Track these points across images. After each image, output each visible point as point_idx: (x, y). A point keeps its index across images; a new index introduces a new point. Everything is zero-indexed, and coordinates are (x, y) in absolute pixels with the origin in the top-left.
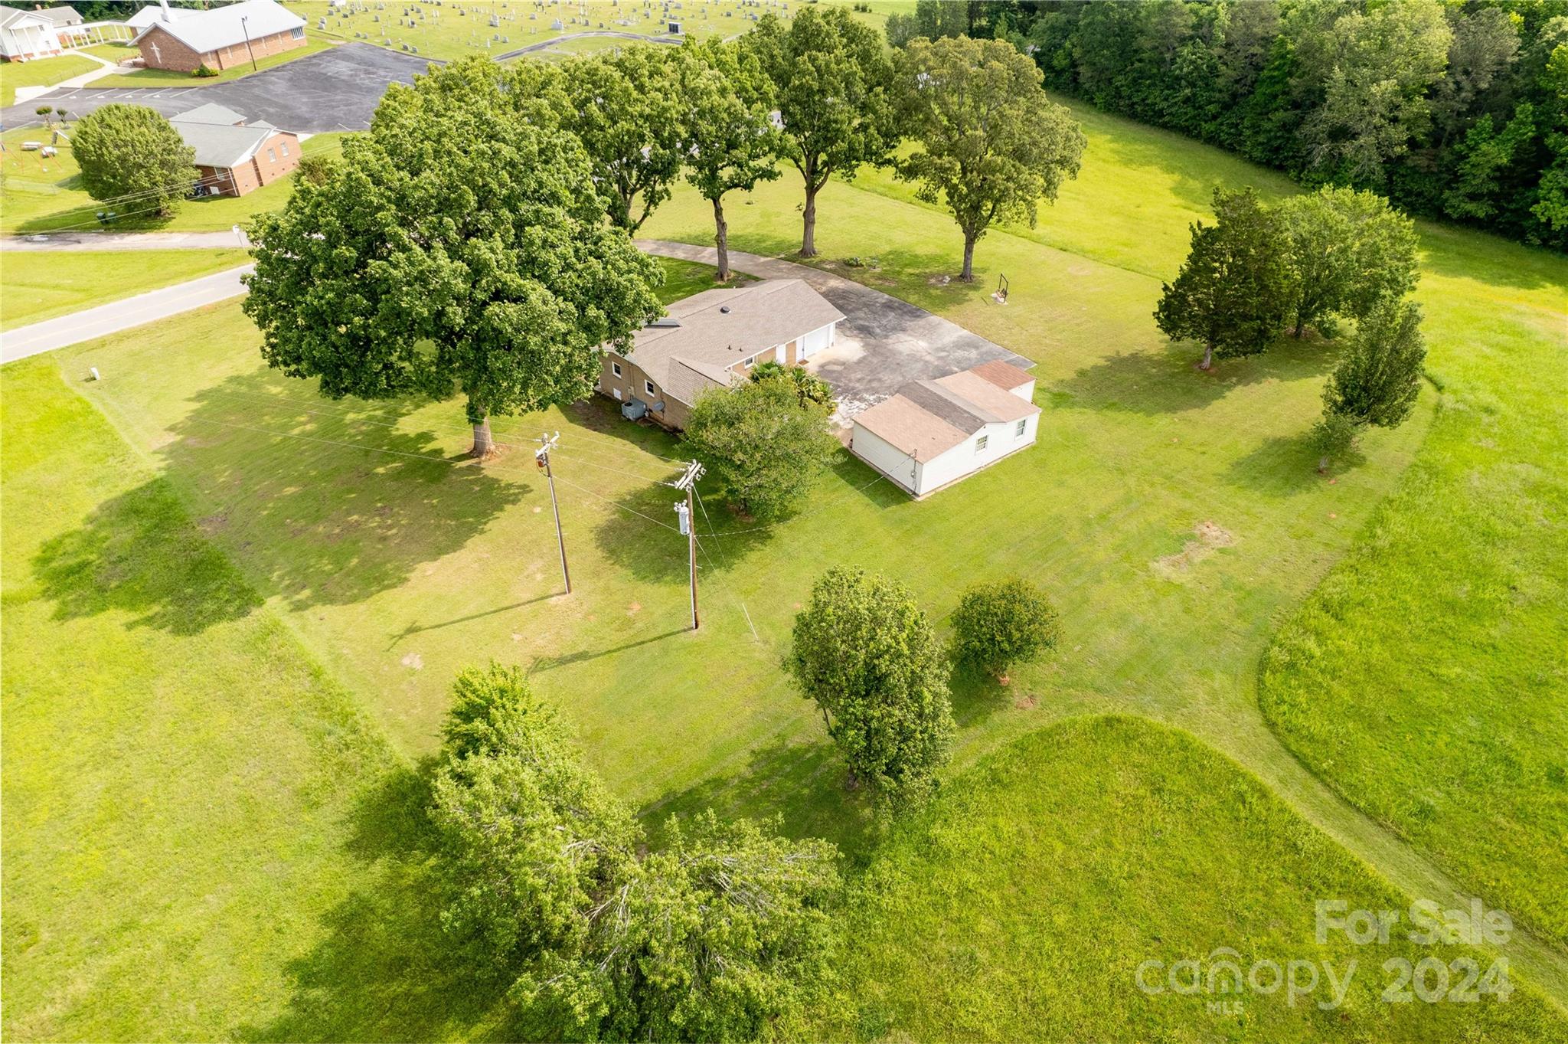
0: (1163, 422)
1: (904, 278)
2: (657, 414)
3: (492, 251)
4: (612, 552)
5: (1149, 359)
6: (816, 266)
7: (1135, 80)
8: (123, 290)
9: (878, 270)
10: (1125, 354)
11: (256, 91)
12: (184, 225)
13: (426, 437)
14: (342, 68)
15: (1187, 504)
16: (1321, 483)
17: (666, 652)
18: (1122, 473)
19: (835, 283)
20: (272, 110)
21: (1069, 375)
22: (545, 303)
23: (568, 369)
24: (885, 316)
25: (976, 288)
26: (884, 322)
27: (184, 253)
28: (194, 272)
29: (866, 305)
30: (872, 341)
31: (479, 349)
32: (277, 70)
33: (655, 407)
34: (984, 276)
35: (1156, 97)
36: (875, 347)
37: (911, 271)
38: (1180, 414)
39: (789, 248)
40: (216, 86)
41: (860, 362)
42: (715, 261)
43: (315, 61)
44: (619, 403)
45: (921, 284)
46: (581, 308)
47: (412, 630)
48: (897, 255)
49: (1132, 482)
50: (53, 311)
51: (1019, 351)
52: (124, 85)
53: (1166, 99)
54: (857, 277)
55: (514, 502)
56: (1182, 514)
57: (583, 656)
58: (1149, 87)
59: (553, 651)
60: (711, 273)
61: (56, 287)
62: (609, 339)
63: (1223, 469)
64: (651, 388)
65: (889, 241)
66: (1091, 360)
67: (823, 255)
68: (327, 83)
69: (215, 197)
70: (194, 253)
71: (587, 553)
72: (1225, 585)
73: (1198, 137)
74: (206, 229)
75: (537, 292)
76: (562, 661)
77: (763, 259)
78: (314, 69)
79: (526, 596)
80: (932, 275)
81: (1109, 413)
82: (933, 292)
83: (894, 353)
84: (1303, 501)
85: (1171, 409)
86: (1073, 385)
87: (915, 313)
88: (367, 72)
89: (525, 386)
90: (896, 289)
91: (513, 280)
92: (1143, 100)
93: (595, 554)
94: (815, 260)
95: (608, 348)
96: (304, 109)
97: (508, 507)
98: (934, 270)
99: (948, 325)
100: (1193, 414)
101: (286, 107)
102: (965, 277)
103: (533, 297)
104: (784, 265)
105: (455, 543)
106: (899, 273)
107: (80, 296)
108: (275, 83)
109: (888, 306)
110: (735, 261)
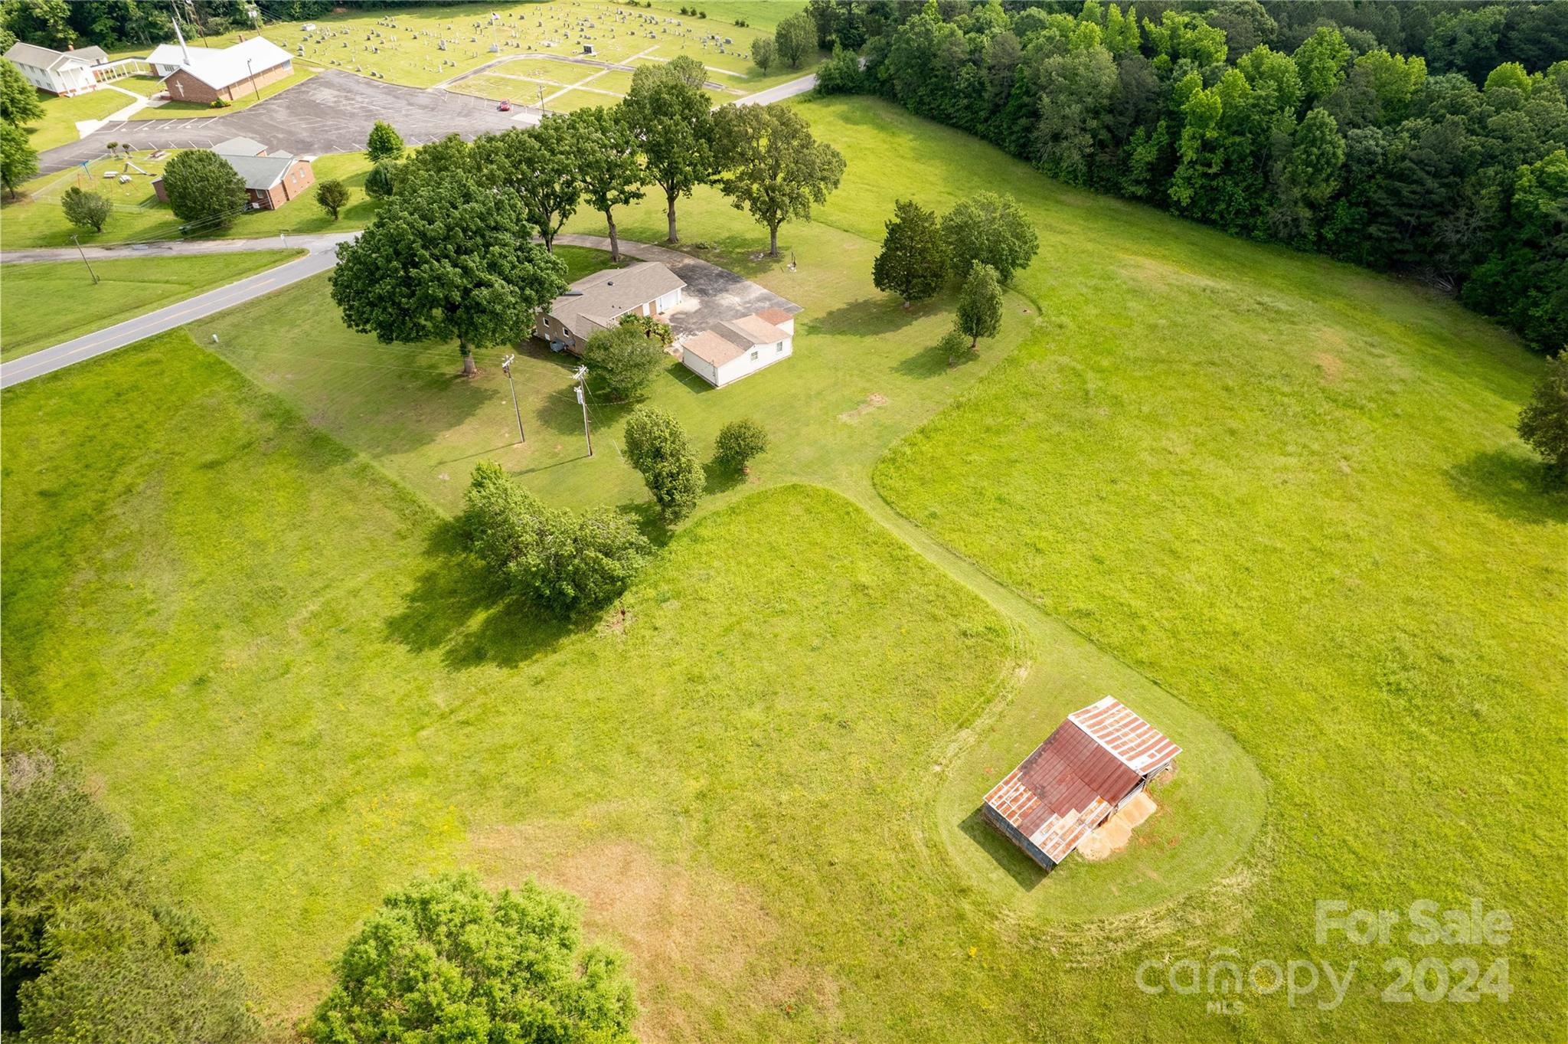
0: (869, 341)
1: (734, 256)
2: (571, 347)
3: (473, 261)
4: (546, 422)
5: (875, 304)
6: (676, 250)
7: (932, 91)
8: (213, 282)
9: (718, 251)
10: (861, 300)
11: (265, 119)
12: (241, 234)
13: (433, 366)
14: (325, 96)
15: (867, 385)
16: (948, 371)
17: (575, 467)
18: (836, 369)
19: (689, 261)
20: (281, 136)
21: (822, 314)
22: (503, 287)
23: (516, 323)
24: (717, 282)
25: (778, 261)
26: (716, 286)
27: (246, 254)
28: (258, 268)
29: (706, 275)
30: (706, 298)
31: (468, 313)
32: (275, 98)
33: (570, 343)
34: (786, 253)
35: (946, 104)
36: (707, 302)
37: (739, 250)
38: (880, 336)
39: (661, 237)
40: (231, 116)
41: (696, 312)
42: (610, 248)
43: (303, 89)
44: (549, 342)
45: (744, 260)
46: (522, 289)
47: (441, 463)
48: (732, 238)
49: (840, 374)
50: (172, 299)
51: (795, 302)
52: (159, 117)
53: (953, 106)
54: (703, 256)
55: (490, 399)
56: (864, 389)
57: (532, 470)
58: (942, 96)
59: (517, 469)
60: (608, 256)
61: (167, 282)
62: (538, 305)
63: (895, 364)
64: (566, 332)
65: (729, 230)
66: (838, 305)
67: (683, 242)
68: (317, 110)
69: (257, 211)
70: (254, 254)
71: (532, 423)
72: (874, 425)
73: (976, 134)
74: (257, 235)
75: (498, 283)
76: (521, 473)
77: (643, 246)
78: (304, 96)
79: (501, 445)
80: (753, 253)
81: (840, 337)
82: (750, 265)
83: (718, 305)
84: (935, 381)
85: (877, 333)
86: (823, 321)
87: (735, 279)
88: (347, 98)
89: (494, 332)
90: (726, 264)
91: (485, 276)
92: (939, 106)
93: (536, 423)
94: (677, 245)
95: (538, 309)
96: (305, 134)
97: (487, 402)
98: (754, 249)
99: (755, 286)
100: (888, 335)
101: (289, 133)
102: (774, 254)
103: (496, 285)
104: (656, 249)
105: (459, 421)
106: (731, 252)
107: (186, 287)
108: (277, 112)
109: (720, 275)
110: (623, 247)
